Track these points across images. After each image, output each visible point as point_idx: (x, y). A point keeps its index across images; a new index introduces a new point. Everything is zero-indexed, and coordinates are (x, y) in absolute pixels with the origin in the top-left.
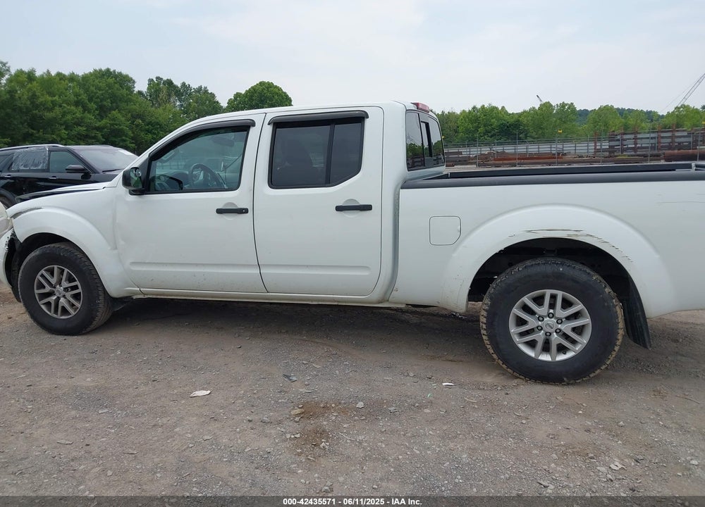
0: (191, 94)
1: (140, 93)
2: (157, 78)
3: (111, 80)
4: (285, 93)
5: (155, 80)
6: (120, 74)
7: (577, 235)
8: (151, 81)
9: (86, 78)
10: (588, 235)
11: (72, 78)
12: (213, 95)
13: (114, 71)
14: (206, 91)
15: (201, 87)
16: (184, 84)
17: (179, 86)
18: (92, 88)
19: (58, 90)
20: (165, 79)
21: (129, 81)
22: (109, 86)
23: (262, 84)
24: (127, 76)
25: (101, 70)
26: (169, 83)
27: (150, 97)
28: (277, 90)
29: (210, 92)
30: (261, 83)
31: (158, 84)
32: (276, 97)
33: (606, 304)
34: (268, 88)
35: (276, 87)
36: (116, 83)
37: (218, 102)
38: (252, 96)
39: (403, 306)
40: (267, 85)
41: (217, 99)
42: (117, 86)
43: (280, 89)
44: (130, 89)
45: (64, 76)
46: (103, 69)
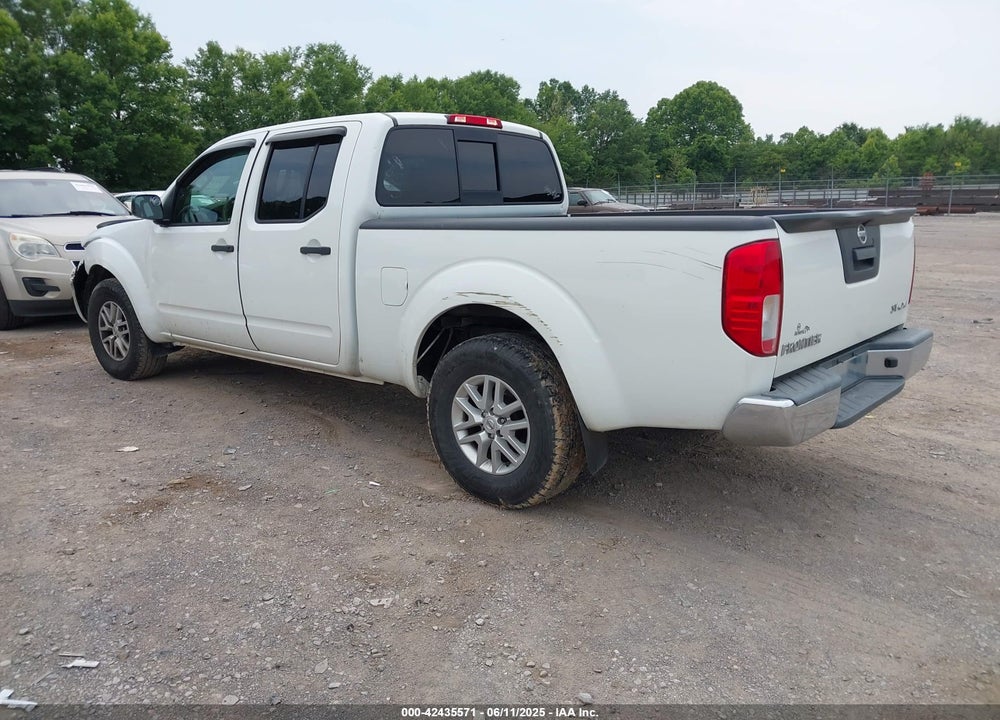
0: (594, 101)
1: (528, 102)
2: (551, 81)
3: (489, 86)
4: (733, 98)
5: (548, 83)
6: (502, 77)
7: (505, 303)
8: (543, 84)
9: (460, 83)
10: (516, 304)
11: (444, 85)
12: (624, 103)
13: (496, 74)
14: (615, 97)
15: (608, 92)
16: (586, 89)
17: (580, 91)
18: (466, 97)
19: (424, 102)
20: (561, 81)
21: (513, 87)
22: (487, 94)
23: (700, 85)
24: (511, 79)
25: (479, 73)
26: (567, 87)
27: (540, 106)
28: (721, 94)
29: (620, 98)
30: (698, 83)
31: (552, 89)
32: (719, 103)
33: (539, 403)
34: (708, 91)
35: (721, 89)
36: (495, 89)
37: (629, 113)
38: (683, 103)
39: (382, 383)
40: (707, 87)
41: (630, 108)
42: (496, 93)
43: (726, 92)
44: (513, 98)
45: (435, 82)
46: (483, 71)
